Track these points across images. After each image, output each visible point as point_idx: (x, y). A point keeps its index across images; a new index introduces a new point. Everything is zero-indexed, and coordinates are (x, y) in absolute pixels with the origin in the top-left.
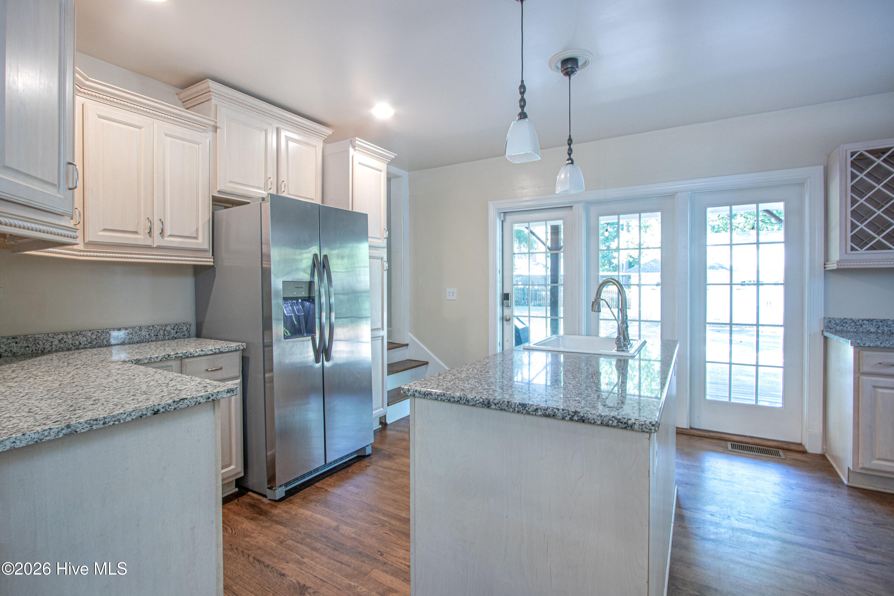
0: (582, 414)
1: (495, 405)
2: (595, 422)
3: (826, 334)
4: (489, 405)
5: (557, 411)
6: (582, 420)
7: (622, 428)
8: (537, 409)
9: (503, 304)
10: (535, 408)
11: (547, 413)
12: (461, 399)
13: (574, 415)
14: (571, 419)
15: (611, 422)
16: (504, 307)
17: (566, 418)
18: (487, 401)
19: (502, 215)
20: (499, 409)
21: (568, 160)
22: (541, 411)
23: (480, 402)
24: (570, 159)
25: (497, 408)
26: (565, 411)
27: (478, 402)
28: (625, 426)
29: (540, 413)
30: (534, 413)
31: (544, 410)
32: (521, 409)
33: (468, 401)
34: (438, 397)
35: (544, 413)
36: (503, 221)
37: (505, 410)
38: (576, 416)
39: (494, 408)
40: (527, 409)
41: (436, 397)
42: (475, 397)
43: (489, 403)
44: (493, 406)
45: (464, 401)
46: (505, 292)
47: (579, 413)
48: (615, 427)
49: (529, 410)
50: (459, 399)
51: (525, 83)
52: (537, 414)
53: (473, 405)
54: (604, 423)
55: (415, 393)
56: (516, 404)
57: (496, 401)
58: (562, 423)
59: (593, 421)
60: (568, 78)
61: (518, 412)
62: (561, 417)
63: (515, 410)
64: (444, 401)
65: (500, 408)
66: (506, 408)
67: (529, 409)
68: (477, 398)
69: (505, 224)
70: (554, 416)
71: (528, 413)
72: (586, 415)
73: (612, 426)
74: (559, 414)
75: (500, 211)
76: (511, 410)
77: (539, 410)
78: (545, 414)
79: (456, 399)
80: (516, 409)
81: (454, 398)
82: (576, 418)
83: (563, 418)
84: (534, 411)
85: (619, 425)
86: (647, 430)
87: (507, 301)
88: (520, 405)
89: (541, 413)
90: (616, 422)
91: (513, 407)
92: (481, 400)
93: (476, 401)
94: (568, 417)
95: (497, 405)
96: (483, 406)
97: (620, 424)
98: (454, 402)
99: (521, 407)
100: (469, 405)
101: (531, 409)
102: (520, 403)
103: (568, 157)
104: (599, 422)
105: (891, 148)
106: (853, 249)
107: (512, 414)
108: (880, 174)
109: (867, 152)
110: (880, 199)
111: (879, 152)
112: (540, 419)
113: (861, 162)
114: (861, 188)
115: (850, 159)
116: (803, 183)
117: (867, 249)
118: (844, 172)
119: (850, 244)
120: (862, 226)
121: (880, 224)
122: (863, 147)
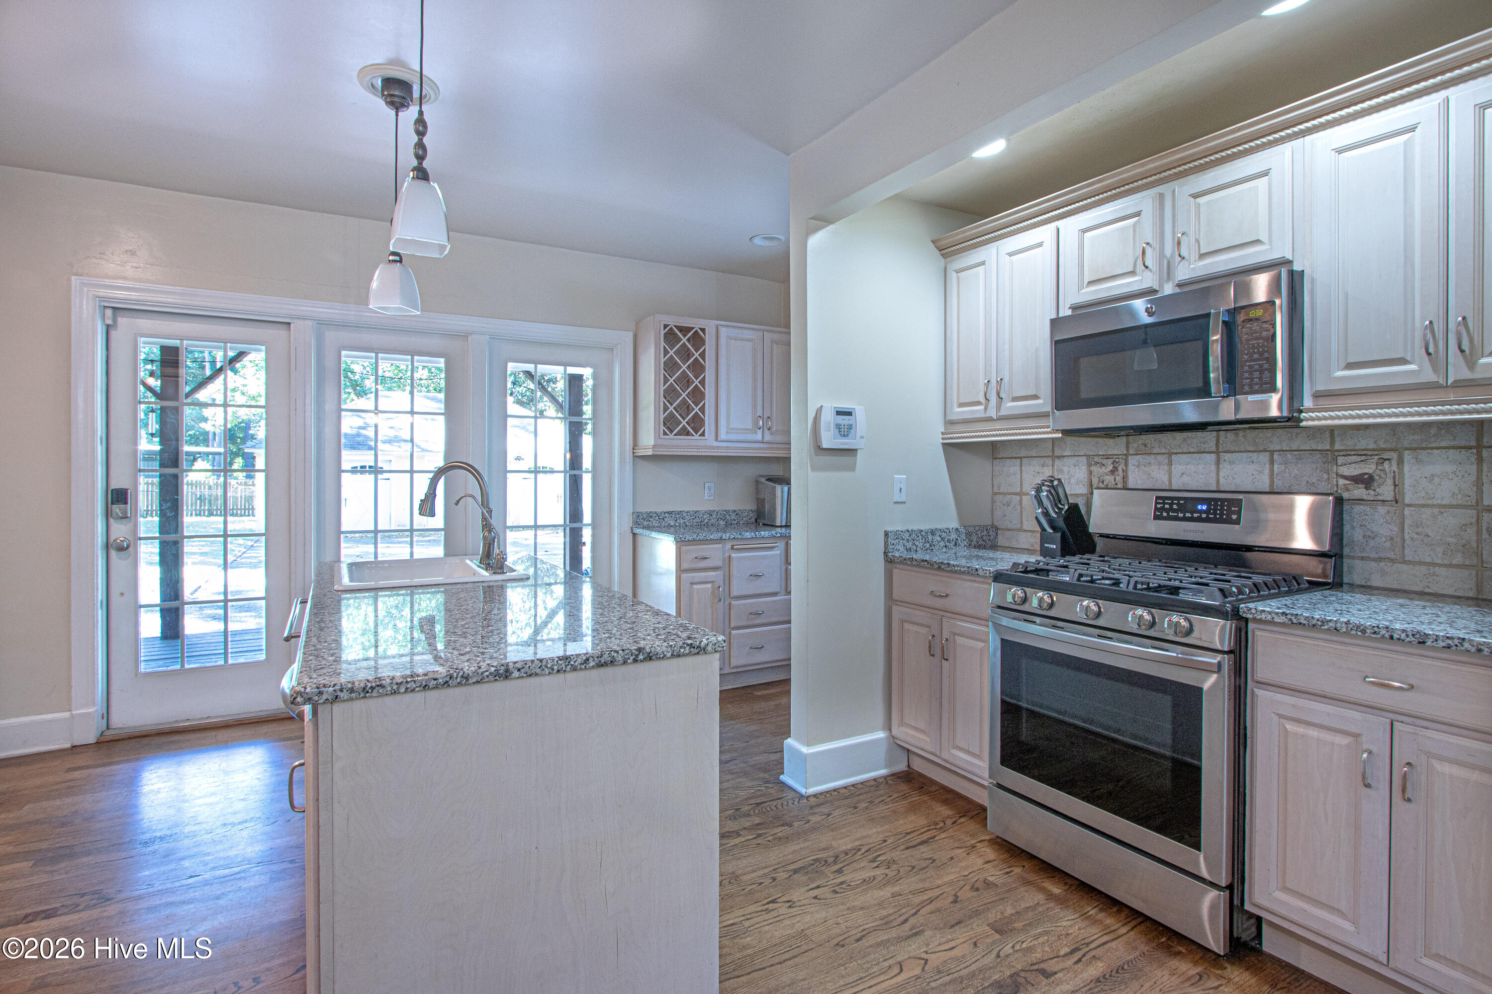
0: (648, 650)
1: (519, 670)
2: (665, 656)
3: (637, 531)
4: (508, 674)
5: (615, 655)
6: (649, 658)
7: (695, 654)
8: (588, 659)
9: (108, 514)
10: (584, 658)
11: (603, 661)
12: (451, 678)
13: (639, 654)
14: (635, 661)
15: (682, 650)
16: (111, 520)
17: (629, 661)
18: (503, 668)
19: (109, 313)
20: (525, 675)
22: (594, 661)
23: (491, 674)
25: (522, 674)
26: (627, 651)
27: (487, 673)
28: (696, 651)
29: (592, 664)
30: (583, 667)
31: (598, 657)
32: (563, 666)
33: (467, 678)
34: (398, 688)
35: (597, 662)
36: (108, 326)
37: (537, 674)
38: (641, 654)
39: (517, 676)
40: (572, 663)
41: (395, 687)
42: (480, 668)
43: (507, 671)
44: (516, 674)
45: (458, 680)
46: (114, 485)
47: (644, 649)
48: (687, 655)
49: (576, 664)
50: (448, 679)
52: (587, 667)
53: (477, 682)
54: (675, 653)
55: (339, 693)
56: (553, 660)
57: (519, 665)
58: (624, 668)
59: (662, 656)
60: (393, 113)
61: (558, 671)
62: (622, 662)
63: (553, 669)
64: (413, 690)
65: (528, 674)
66: (538, 671)
67: (575, 662)
68: (483, 669)
69: (113, 333)
70: (612, 662)
71: (574, 669)
72: (653, 650)
73: (684, 655)
74: (619, 658)
75: (106, 304)
76: (547, 672)
77: (591, 659)
78: (600, 664)
79: (440, 680)
80: (555, 667)
81: (435, 680)
82: (641, 657)
83: (625, 662)
84: (583, 664)
85: (691, 652)
86: (720, 649)
87: (122, 506)
88: (561, 660)
89: (594, 664)
90: (688, 648)
91: (549, 666)
92: (493, 669)
93: (482, 674)
94: (632, 658)
95: (522, 670)
96: (497, 678)
97: (692, 649)
98: (436, 687)
99: (562, 662)
100: (469, 684)
101: (579, 661)
102: (558, 657)
104: (669, 655)
105: (693, 328)
106: (665, 434)
107: (548, 678)
108: (685, 354)
109: (675, 326)
110: (685, 381)
111: (684, 330)
112: (594, 673)
113: (670, 336)
114: (670, 366)
115: (663, 332)
116: (612, 349)
117: (675, 435)
118: (656, 344)
119: (662, 427)
120: (671, 408)
121: (685, 408)
122: (673, 321)
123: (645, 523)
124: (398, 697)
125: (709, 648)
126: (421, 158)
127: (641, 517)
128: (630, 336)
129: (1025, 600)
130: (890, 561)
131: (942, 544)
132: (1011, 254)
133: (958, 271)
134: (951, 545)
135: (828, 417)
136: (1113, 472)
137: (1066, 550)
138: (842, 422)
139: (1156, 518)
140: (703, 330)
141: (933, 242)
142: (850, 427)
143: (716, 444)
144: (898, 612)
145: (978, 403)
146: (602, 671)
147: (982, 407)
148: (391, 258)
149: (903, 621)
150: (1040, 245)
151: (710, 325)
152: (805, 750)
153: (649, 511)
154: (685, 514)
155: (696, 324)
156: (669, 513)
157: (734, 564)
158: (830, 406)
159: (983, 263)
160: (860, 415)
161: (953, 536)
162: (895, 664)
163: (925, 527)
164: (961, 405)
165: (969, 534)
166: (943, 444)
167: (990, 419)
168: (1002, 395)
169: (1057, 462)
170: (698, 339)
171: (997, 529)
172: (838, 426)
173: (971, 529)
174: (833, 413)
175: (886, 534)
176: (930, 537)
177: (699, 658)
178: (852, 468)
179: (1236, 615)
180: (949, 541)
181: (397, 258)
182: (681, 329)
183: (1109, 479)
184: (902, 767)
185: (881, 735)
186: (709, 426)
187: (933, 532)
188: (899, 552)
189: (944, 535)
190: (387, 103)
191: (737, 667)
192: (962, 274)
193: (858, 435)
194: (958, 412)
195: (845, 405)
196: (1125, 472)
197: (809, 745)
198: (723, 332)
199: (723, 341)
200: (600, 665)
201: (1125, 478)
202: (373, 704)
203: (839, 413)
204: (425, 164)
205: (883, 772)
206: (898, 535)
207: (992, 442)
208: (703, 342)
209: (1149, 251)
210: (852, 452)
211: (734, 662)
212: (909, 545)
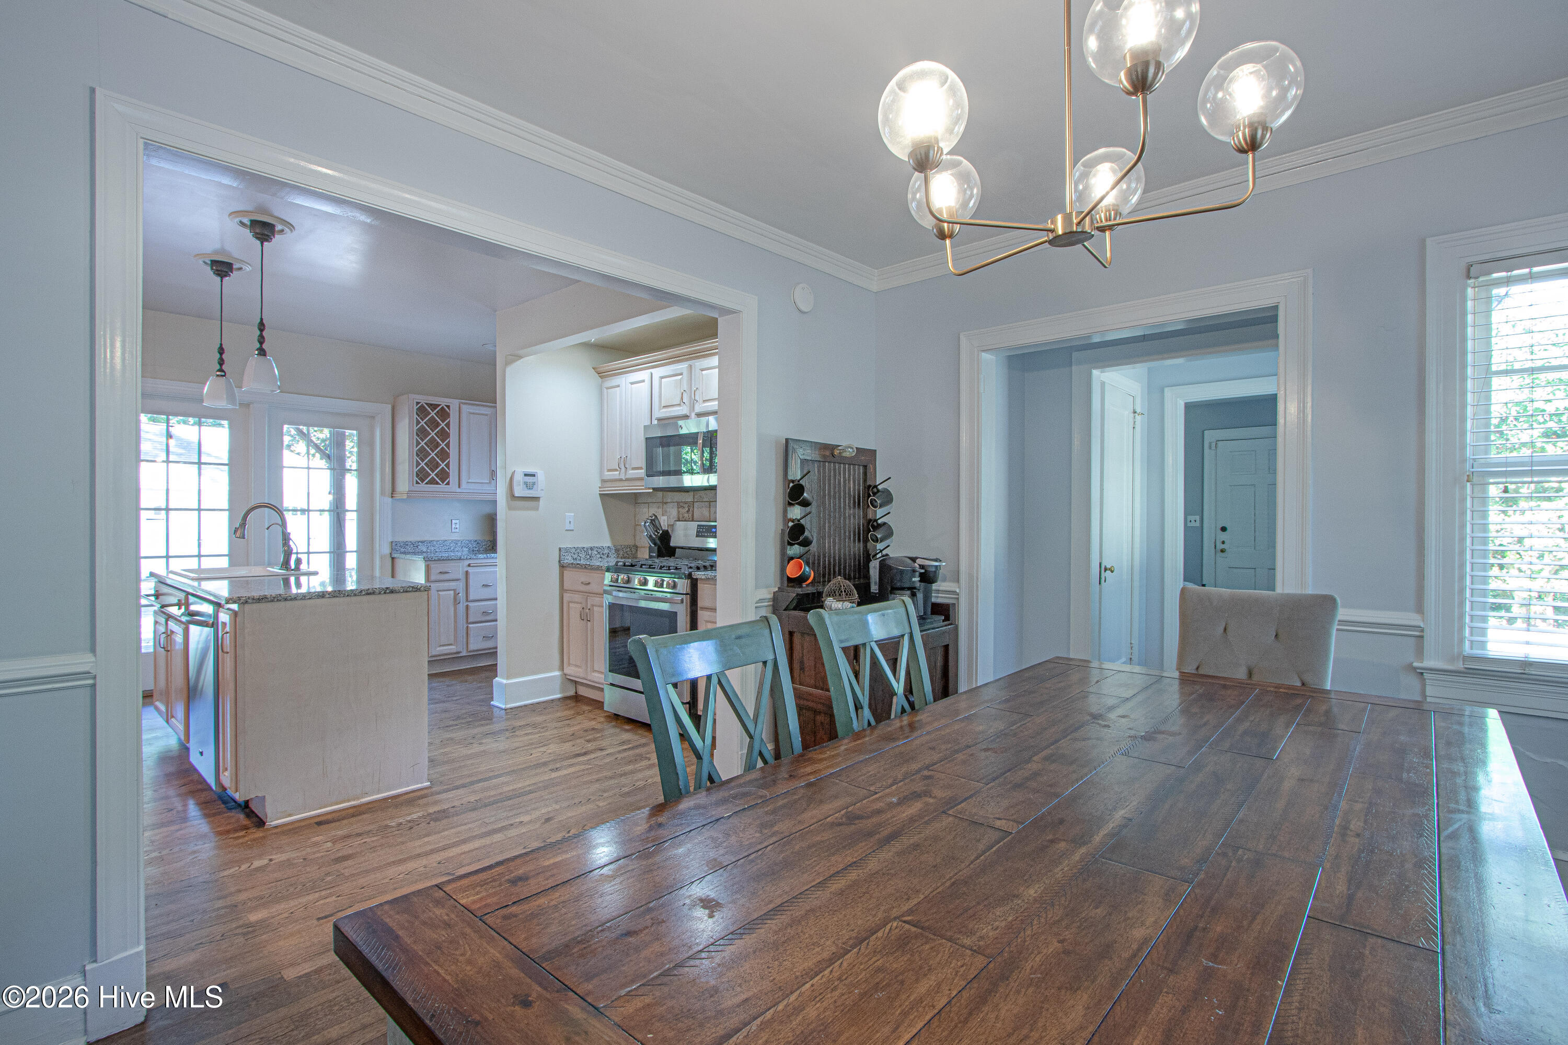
0: (391, 588)
2: (400, 591)
3: (395, 555)
5: (375, 590)
6: (392, 592)
7: (415, 591)
8: (361, 591)
11: (369, 592)
14: (385, 593)
20: (331, 597)
21: (219, 371)
23: (316, 595)
24: (221, 370)
26: (381, 589)
30: (359, 594)
31: (367, 590)
32: (350, 593)
34: (274, 599)
38: (388, 590)
39: (328, 597)
40: (354, 592)
43: (323, 594)
45: (301, 597)
48: (411, 591)
49: (356, 593)
51: (264, 321)
52: (362, 594)
53: (310, 598)
54: (405, 590)
58: (379, 596)
59: (398, 591)
60: (219, 279)
61: (348, 596)
62: (378, 593)
63: (345, 595)
66: (338, 595)
70: (373, 593)
71: (355, 595)
72: (394, 588)
73: (409, 591)
74: (377, 591)
76: (342, 596)
77: (363, 591)
79: (292, 597)
81: (290, 596)
83: (380, 593)
89: (365, 593)
90: (411, 588)
91: (343, 593)
94: (383, 592)
95: (330, 595)
98: (290, 600)
101: (358, 591)
103: (218, 367)
104: (402, 591)
105: (439, 405)
106: (417, 483)
107: (342, 599)
108: (433, 424)
109: (426, 404)
110: (433, 444)
111: (433, 407)
112: (365, 597)
113: (421, 411)
114: (422, 433)
115: (415, 408)
116: (373, 417)
117: (426, 483)
118: (410, 416)
119: (415, 478)
120: (423, 464)
121: (433, 465)
122: (424, 399)
123: (402, 550)
124: (273, 603)
125: (422, 589)
126: (261, 343)
127: (399, 545)
128: (390, 406)
129: (628, 581)
130: (562, 567)
131: (599, 556)
132: (632, 383)
133: (608, 388)
134: (605, 557)
135: (519, 478)
136: (688, 511)
137: (660, 555)
138: (529, 481)
139: (697, 536)
140: (448, 407)
141: (594, 368)
142: (534, 484)
143: (459, 490)
144: (567, 596)
145: (616, 470)
146: (368, 597)
147: (618, 473)
148: (218, 373)
149: (569, 602)
150: (643, 381)
151: (454, 404)
152: (505, 681)
153: (405, 540)
154: (435, 543)
155: (443, 402)
156: (422, 542)
157: (471, 577)
158: (520, 470)
159: (618, 386)
160: (541, 476)
161: (606, 551)
162: (565, 628)
163: (587, 545)
164: (609, 470)
165: (617, 550)
166: (600, 495)
167: (621, 480)
168: (627, 466)
169: (665, 506)
170: (444, 414)
171: (637, 547)
172: (526, 483)
173: (619, 547)
174: (522, 475)
175: (560, 549)
176: (590, 552)
177: (417, 593)
178: (537, 509)
179: (689, 576)
180: (603, 554)
181: (223, 374)
182: (430, 405)
183: (686, 515)
184: (572, 693)
185: (557, 673)
186: (453, 478)
187: (592, 549)
188: (568, 559)
189: (599, 550)
190: (214, 273)
191: (474, 651)
192: (610, 391)
193: (539, 489)
194: (608, 475)
195: (530, 470)
196: (693, 511)
197: (508, 678)
198: (465, 408)
199: (464, 416)
200: (368, 594)
201: (693, 515)
202: (262, 606)
203: (526, 475)
204: (264, 346)
205: (559, 696)
206: (567, 550)
207: (635, 493)
208: (448, 415)
209: (685, 395)
210: (537, 499)
211: (472, 647)
212: (575, 556)
